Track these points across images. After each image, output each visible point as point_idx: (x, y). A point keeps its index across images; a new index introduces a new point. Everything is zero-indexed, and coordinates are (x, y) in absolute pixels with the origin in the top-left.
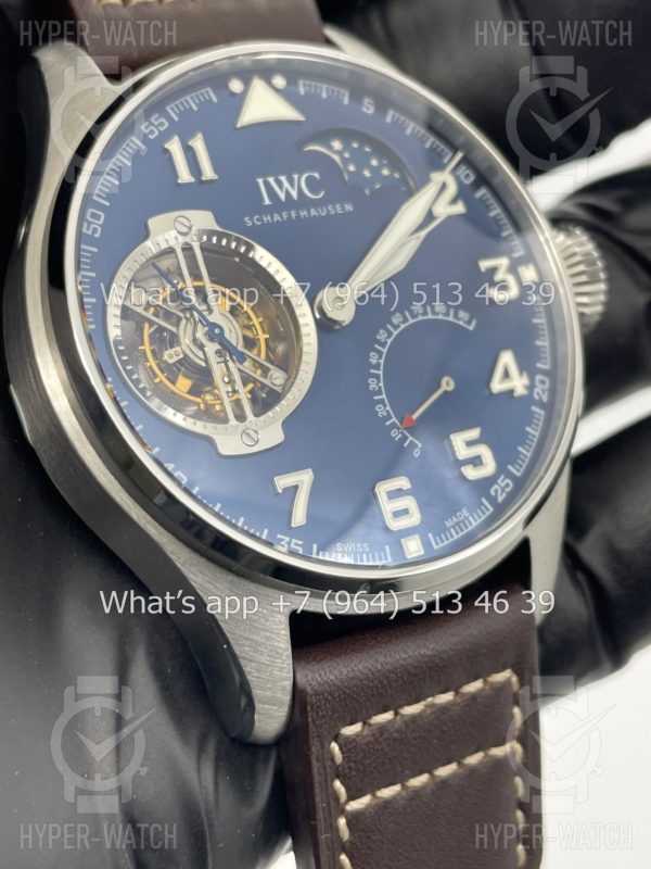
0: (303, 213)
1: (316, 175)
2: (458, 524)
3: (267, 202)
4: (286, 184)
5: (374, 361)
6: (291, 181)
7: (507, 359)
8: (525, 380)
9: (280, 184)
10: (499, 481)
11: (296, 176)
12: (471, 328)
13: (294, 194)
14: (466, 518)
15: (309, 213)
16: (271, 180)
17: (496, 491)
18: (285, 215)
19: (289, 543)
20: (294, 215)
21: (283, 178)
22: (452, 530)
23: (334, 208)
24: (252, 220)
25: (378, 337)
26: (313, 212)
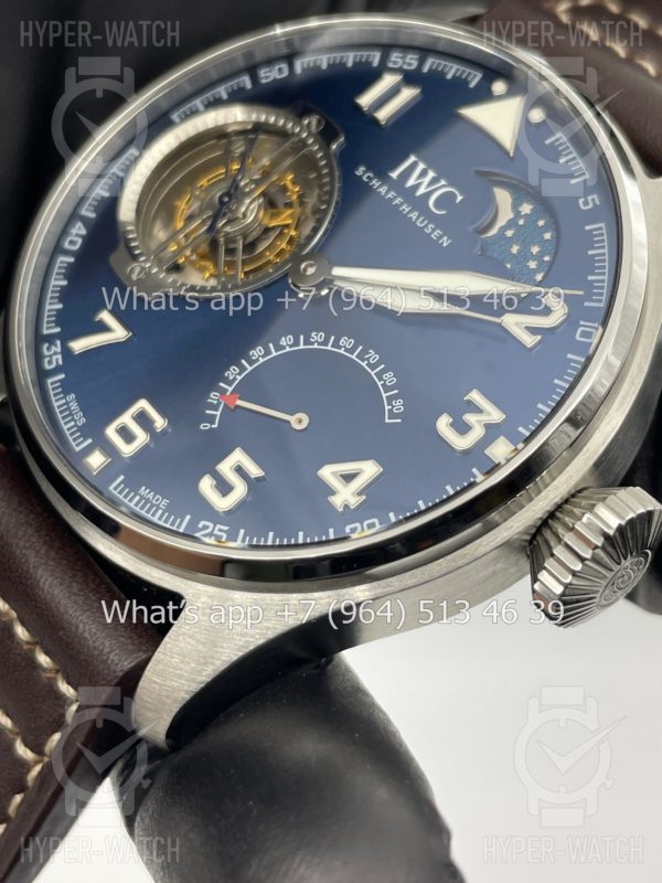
0: (405, 208)
1: (459, 198)
2: (147, 501)
3: (394, 175)
4: (427, 180)
5: (283, 342)
6: (434, 181)
7: (369, 470)
8: (354, 501)
9: (424, 173)
10: (218, 526)
11: (443, 182)
12: (387, 421)
13: (422, 191)
14: (158, 508)
15: (410, 212)
16: (421, 166)
17: (205, 527)
18: (391, 195)
19: (55, 353)
20: (397, 201)
21: (431, 174)
22: (138, 498)
23: (433, 230)
24: (364, 172)
25: (313, 334)
26: (414, 216)
